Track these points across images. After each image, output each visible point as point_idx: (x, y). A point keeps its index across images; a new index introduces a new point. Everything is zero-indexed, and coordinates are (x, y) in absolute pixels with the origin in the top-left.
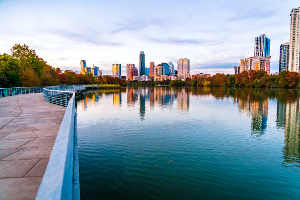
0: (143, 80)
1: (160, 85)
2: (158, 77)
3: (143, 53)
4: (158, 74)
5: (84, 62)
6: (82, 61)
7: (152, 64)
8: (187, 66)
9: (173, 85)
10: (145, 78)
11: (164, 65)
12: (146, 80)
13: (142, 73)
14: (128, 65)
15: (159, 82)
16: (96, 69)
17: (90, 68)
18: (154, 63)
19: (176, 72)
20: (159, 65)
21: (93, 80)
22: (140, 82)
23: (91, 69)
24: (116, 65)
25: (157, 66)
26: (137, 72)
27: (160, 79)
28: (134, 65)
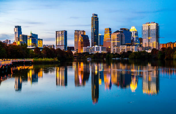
0: (96, 52)
1: (117, 59)
2: (115, 48)
3: (96, 15)
4: (116, 44)
5: (19, 28)
6: (16, 27)
8: (155, 32)
10: (98, 49)
12: (100, 52)
14: (77, 33)
15: (116, 54)
16: (34, 37)
17: (26, 36)
18: (110, 29)
19: (141, 40)
20: (118, 31)
21: (27, 52)
22: (92, 54)
24: (60, 32)
25: (114, 33)
26: (89, 41)
27: (118, 50)
28: (84, 31)
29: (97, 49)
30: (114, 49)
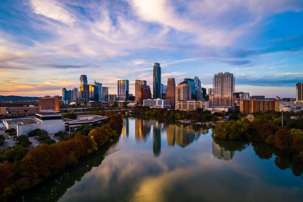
0: (157, 106)
2: (181, 103)
4: (182, 98)
7: (172, 81)
8: (230, 85)
9: (227, 139)
11: (189, 82)
12: (162, 107)
13: (157, 95)
14: (138, 83)
15: (183, 111)
18: (174, 79)
23: (90, 87)
24: (122, 82)
25: (180, 84)
26: (150, 91)
27: (185, 106)
28: (145, 82)
29: (159, 103)
30: (180, 105)
